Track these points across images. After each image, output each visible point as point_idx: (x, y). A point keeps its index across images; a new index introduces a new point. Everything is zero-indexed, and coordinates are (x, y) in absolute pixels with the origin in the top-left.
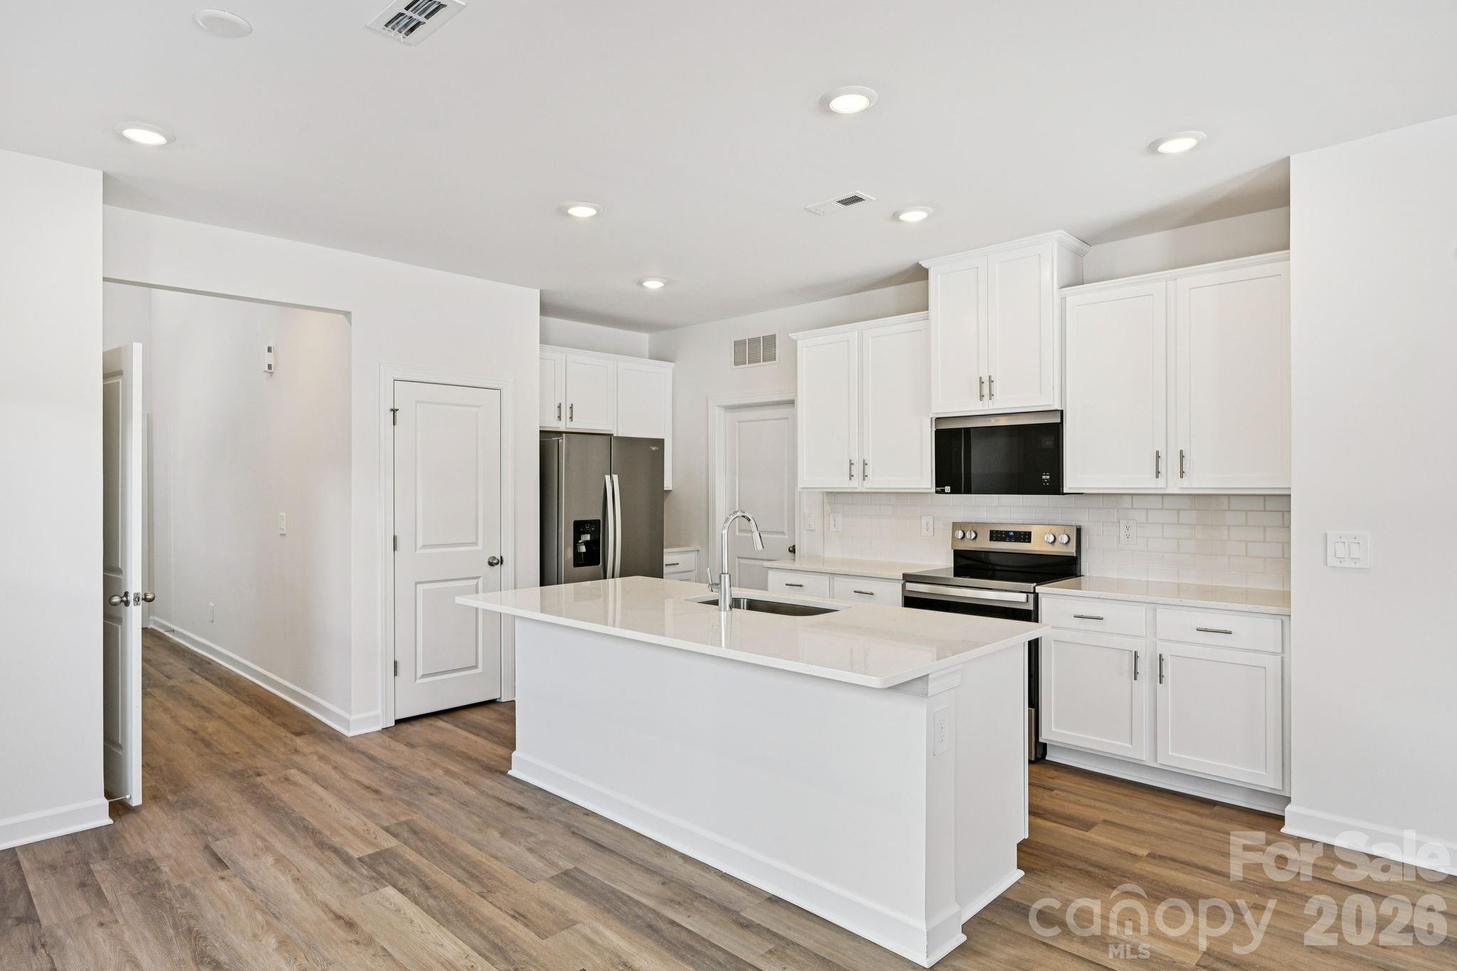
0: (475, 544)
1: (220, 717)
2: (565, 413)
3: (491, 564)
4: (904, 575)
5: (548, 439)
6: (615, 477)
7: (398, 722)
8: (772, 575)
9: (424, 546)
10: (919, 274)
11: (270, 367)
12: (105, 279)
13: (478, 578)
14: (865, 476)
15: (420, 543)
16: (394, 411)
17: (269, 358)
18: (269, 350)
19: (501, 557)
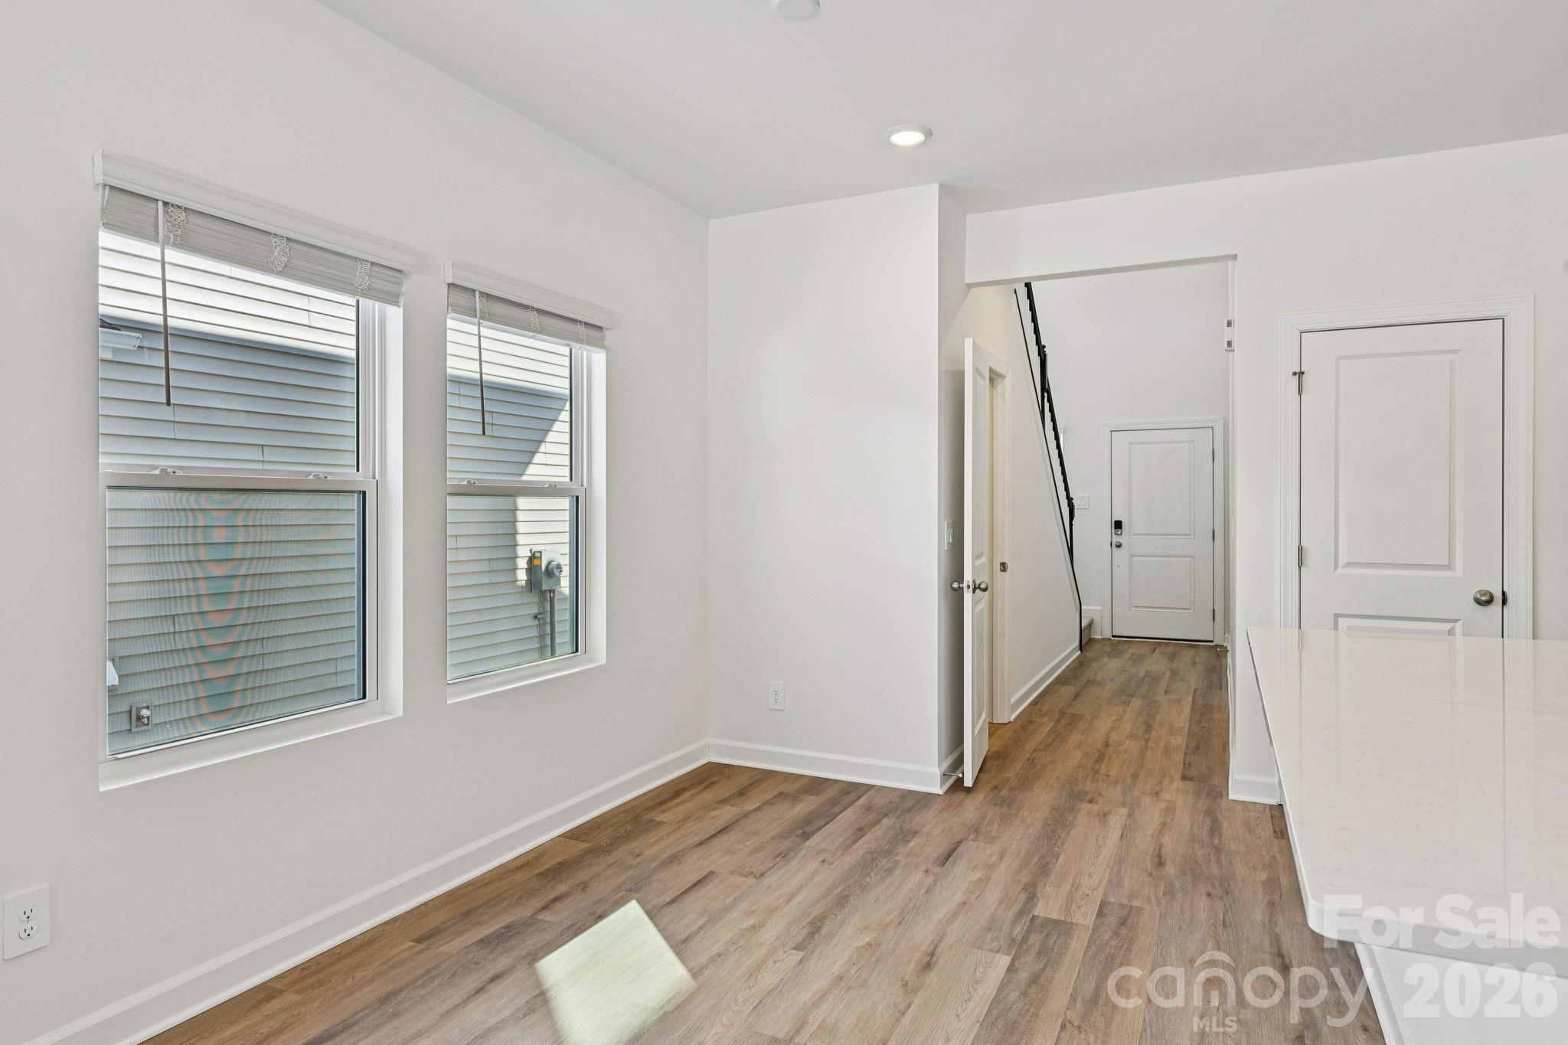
0: (1449, 566)
3: (1478, 602)
9: (1349, 564)
13: (1455, 621)
15: (1342, 561)
16: (1300, 374)
19: (1504, 593)
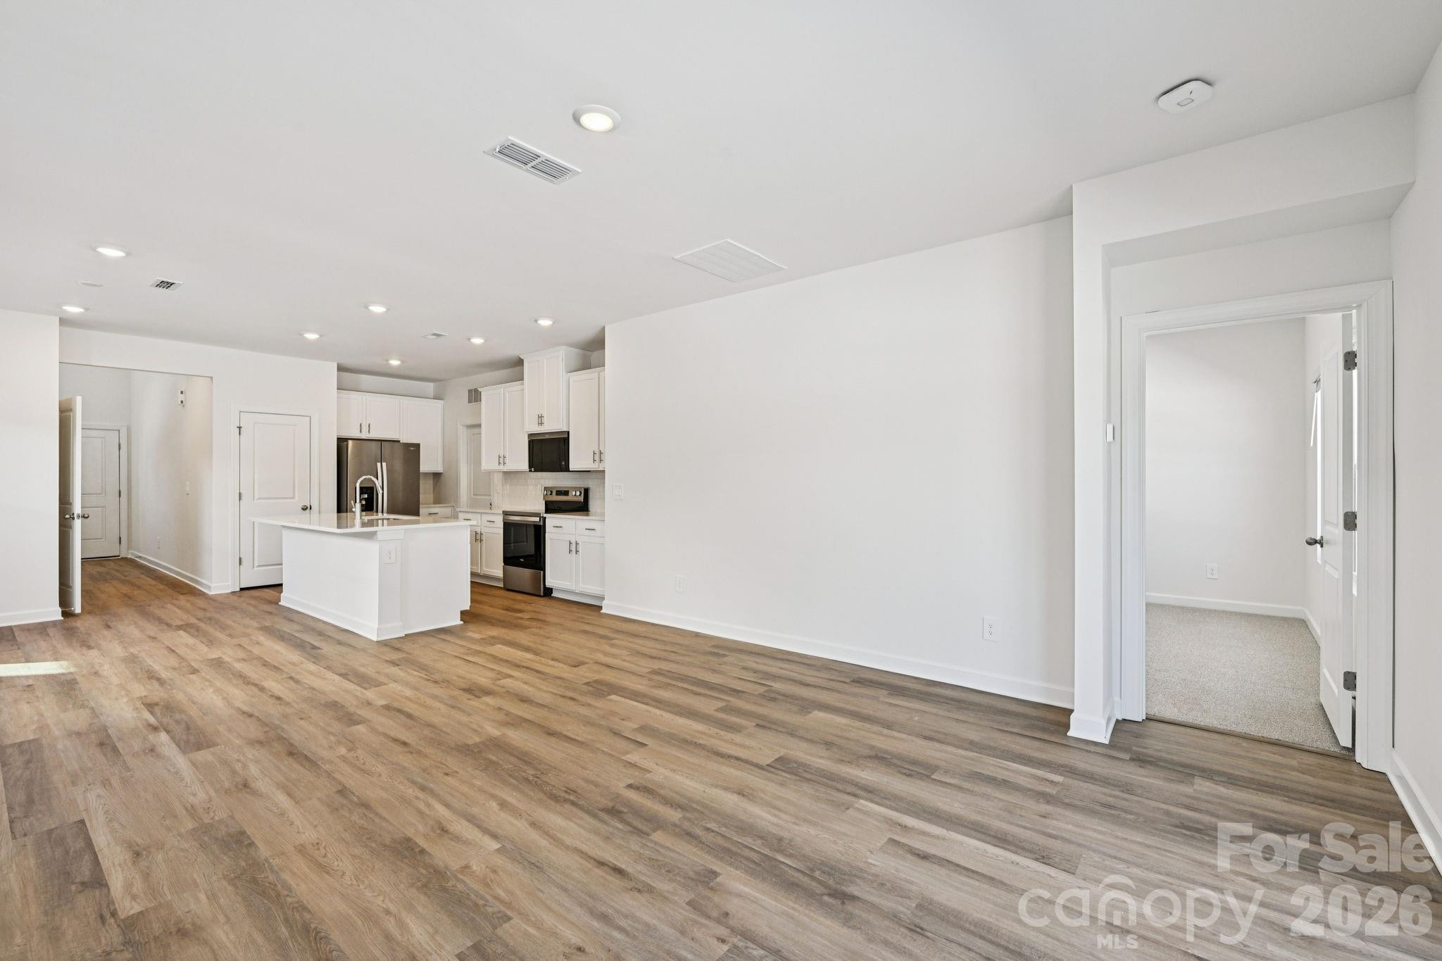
0: (293, 498)
1: (144, 589)
2: (365, 429)
3: (303, 509)
4: (503, 512)
5: (342, 442)
6: (384, 464)
7: (242, 589)
8: (460, 515)
9: (259, 498)
10: (520, 362)
11: (182, 402)
12: (60, 362)
14: (504, 463)
15: (257, 497)
16: (240, 428)
17: (181, 397)
18: (182, 393)
19: (310, 504)
